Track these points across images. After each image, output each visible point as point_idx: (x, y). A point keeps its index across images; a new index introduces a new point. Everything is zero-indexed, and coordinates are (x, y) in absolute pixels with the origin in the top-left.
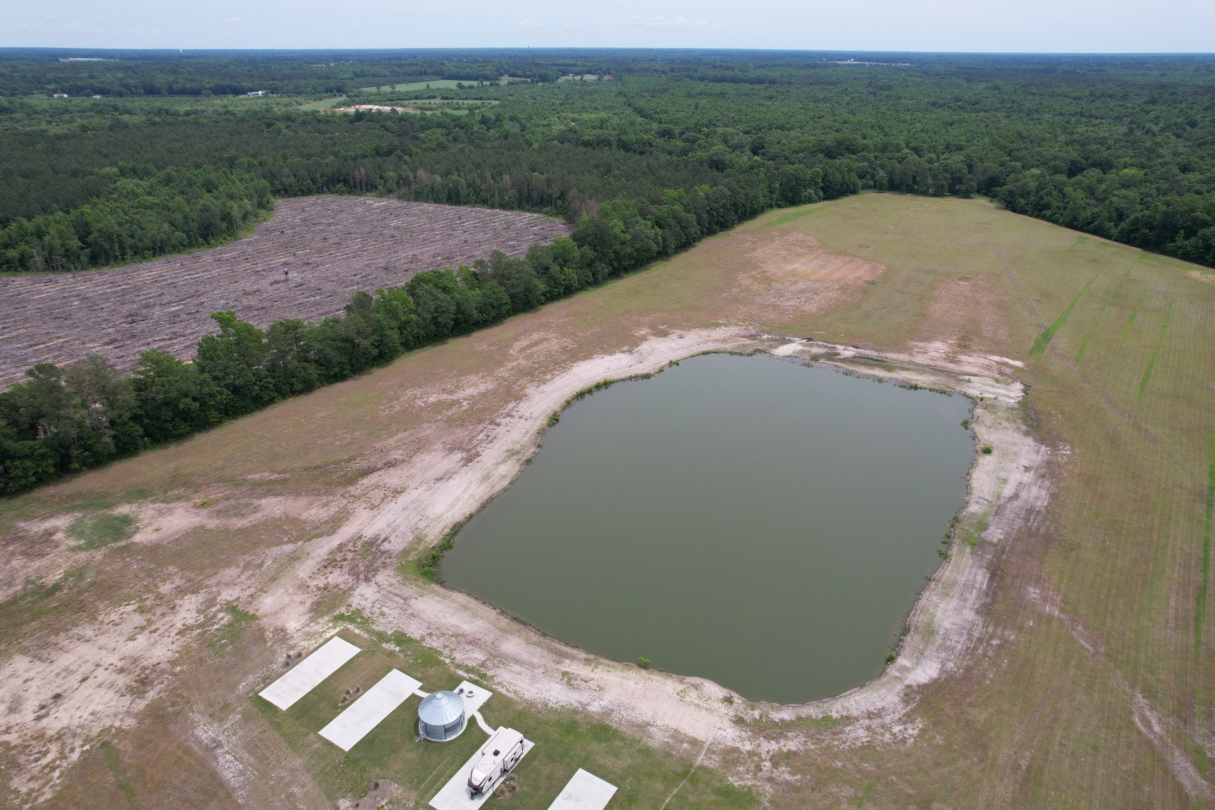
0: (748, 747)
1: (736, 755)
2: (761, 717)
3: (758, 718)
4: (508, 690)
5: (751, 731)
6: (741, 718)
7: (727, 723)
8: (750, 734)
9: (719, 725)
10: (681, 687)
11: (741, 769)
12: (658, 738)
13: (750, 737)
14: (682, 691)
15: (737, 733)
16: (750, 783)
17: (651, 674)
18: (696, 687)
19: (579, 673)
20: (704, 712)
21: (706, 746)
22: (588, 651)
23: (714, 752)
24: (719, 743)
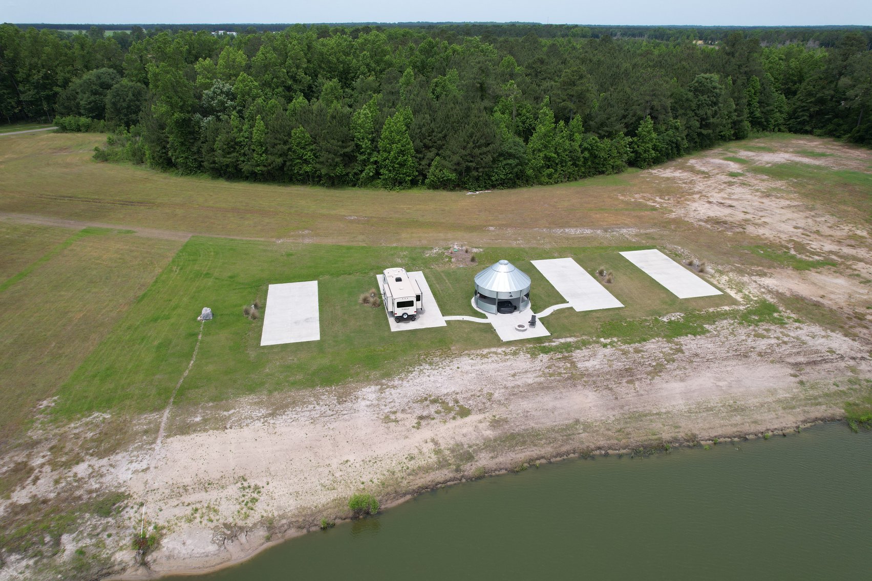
0: (81, 469)
1: (104, 446)
2: (57, 542)
3: (65, 538)
4: (496, 353)
5: (80, 498)
6: (107, 514)
7: (136, 488)
8: (78, 493)
9: (148, 476)
10: (262, 510)
11: (90, 435)
12: (245, 406)
13: (78, 487)
14: (254, 500)
15: (107, 480)
16: (72, 425)
17: (339, 502)
18: (231, 532)
19: (448, 425)
20: (187, 481)
21: (162, 433)
22: (482, 476)
23: (146, 432)
24: (140, 448)
